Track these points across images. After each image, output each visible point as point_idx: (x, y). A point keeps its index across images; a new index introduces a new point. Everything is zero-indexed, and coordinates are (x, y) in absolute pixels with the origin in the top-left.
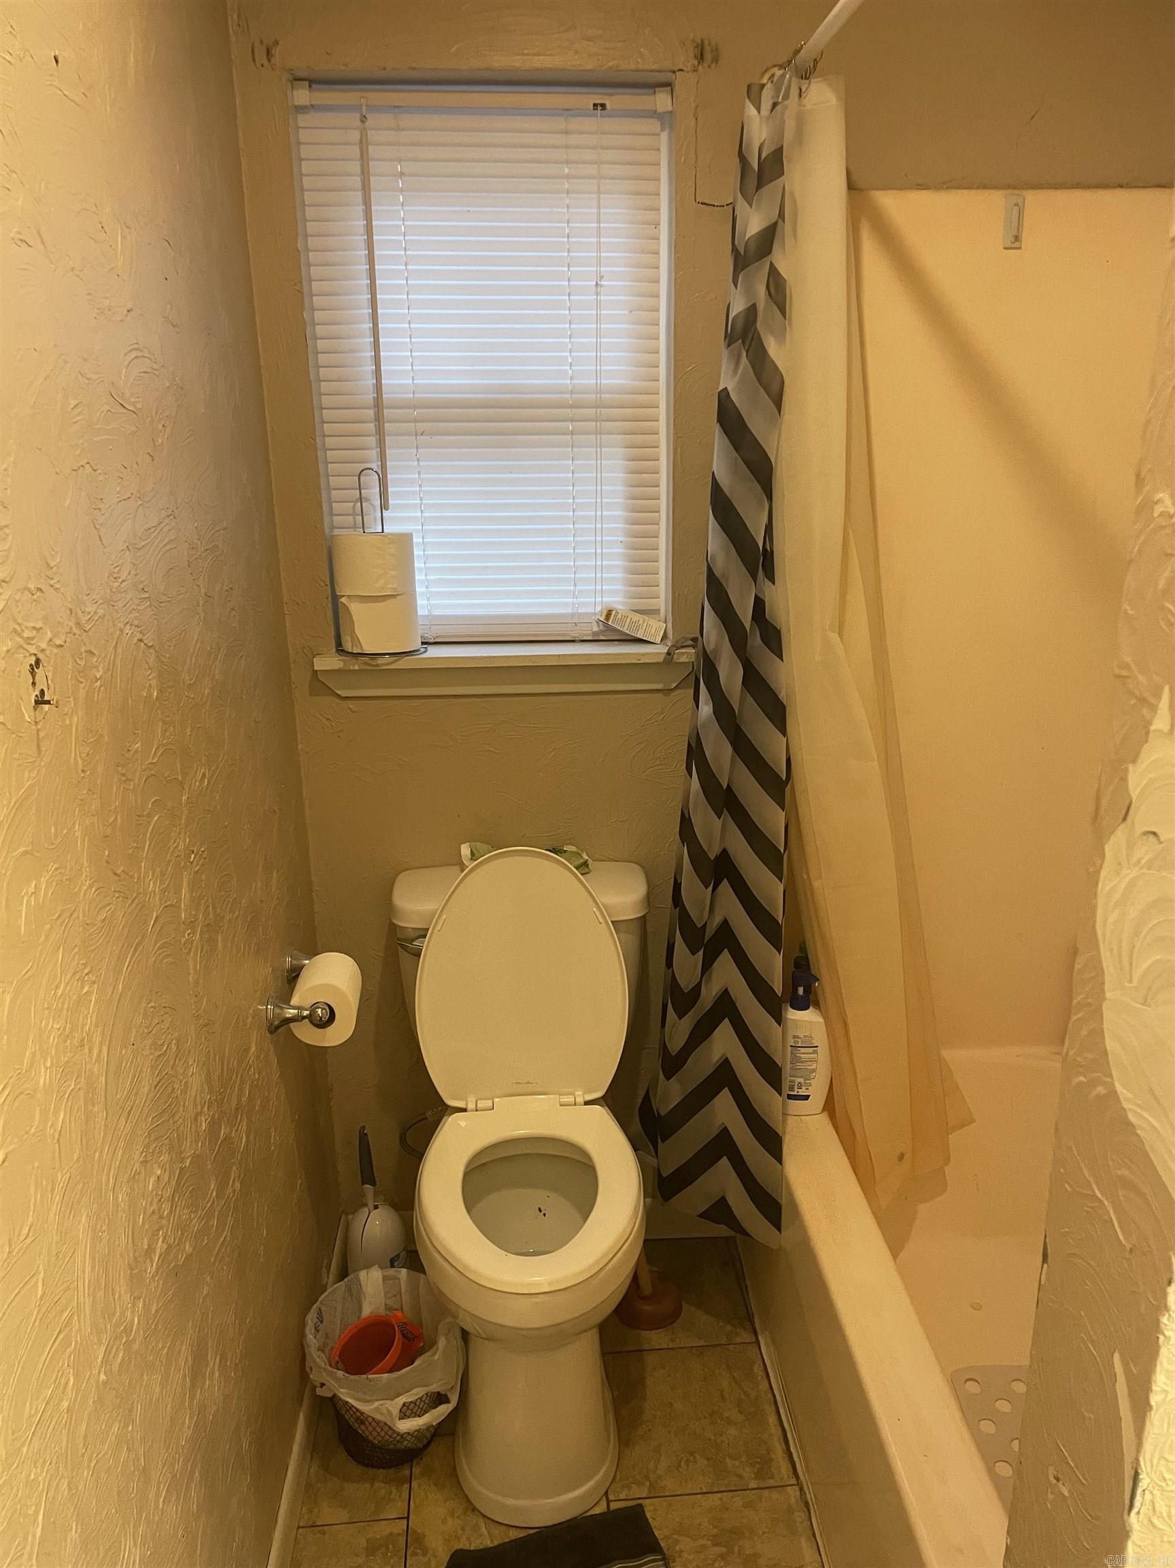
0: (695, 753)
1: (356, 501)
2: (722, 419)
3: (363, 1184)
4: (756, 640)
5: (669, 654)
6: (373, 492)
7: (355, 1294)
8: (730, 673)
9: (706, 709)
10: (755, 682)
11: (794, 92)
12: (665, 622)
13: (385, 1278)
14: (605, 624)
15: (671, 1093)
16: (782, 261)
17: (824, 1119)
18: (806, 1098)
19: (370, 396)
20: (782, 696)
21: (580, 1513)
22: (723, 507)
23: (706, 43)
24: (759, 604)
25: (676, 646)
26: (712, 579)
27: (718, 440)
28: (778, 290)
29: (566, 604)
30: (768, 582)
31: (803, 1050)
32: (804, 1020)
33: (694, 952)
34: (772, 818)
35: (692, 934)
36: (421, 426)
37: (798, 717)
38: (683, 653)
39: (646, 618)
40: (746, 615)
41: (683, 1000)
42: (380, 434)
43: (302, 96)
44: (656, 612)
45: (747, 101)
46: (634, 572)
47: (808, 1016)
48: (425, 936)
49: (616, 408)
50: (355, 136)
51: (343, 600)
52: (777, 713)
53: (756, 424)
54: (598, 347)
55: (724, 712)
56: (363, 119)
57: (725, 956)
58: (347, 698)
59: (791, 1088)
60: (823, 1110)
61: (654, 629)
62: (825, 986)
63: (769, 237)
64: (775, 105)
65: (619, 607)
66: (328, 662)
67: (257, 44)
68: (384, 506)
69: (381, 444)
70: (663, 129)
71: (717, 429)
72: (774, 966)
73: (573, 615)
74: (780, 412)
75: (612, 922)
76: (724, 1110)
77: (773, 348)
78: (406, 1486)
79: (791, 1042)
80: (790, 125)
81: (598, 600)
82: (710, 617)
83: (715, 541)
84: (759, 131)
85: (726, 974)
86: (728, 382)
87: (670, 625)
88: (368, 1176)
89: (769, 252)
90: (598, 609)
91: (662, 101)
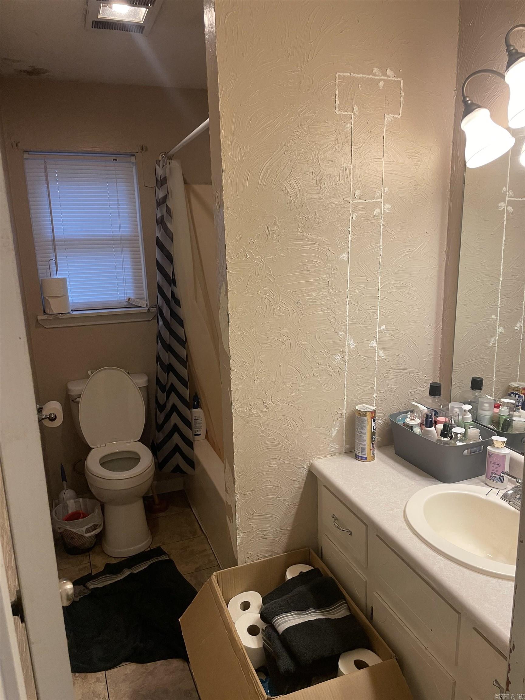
0: (159, 336)
1: (48, 269)
2: (157, 244)
3: (63, 481)
4: (173, 303)
5: (148, 309)
6: (53, 266)
7: (66, 507)
8: (166, 312)
9: (161, 323)
10: (174, 315)
11: (168, 163)
12: (147, 301)
13: (75, 502)
14: (128, 302)
15: (161, 436)
16: (169, 203)
17: (206, 441)
18: (200, 435)
19: (51, 238)
20: (182, 318)
21: (144, 550)
22: (160, 267)
23: (143, 146)
24: (173, 293)
25: (151, 307)
26: (159, 287)
27: (157, 250)
28: (169, 211)
29: (115, 297)
30: (175, 287)
31: (198, 420)
32: (197, 412)
33: (163, 393)
34: (182, 352)
35: (163, 388)
36: (67, 247)
37: (187, 324)
38: (153, 309)
39: (141, 300)
40: (169, 296)
41: (161, 407)
42: (55, 249)
43: (26, 156)
44: (144, 298)
45: (156, 164)
46: (136, 287)
47: (198, 410)
48: (80, 397)
49: (126, 240)
50: (43, 166)
51: (47, 298)
52: (181, 323)
53: (167, 247)
54: (120, 224)
55: (166, 324)
56: (45, 162)
57: (173, 394)
58: (48, 328)
59: (195, 432)
60: (205, 439)
61: (143, 303)
62: (202, 400)
63: (165, 198)
64: (163, 166)
65: (132, 297)
66: (41, 317)
67: (13, 142)
68: (57, 270)
69: (55, 252)
70: (133, 166)
71: (156, 246)
72: (186, 393)
73: (118, 300)
74: (173, 242)
75: (139, 388)
76: (176, 439)
77: (169, 225)
78: (88, 557)
79: (194, 418)
80: (168, 171)
81: (125, 295)
82: (159, 297)
83: (159, 276)
84: (160, 172)
85: (174, 399)
86: (158, 234)
87: (148, 302)
88: (64, 479)
89: (166, 202)
90: (126, 298)
91: (133, 159)
